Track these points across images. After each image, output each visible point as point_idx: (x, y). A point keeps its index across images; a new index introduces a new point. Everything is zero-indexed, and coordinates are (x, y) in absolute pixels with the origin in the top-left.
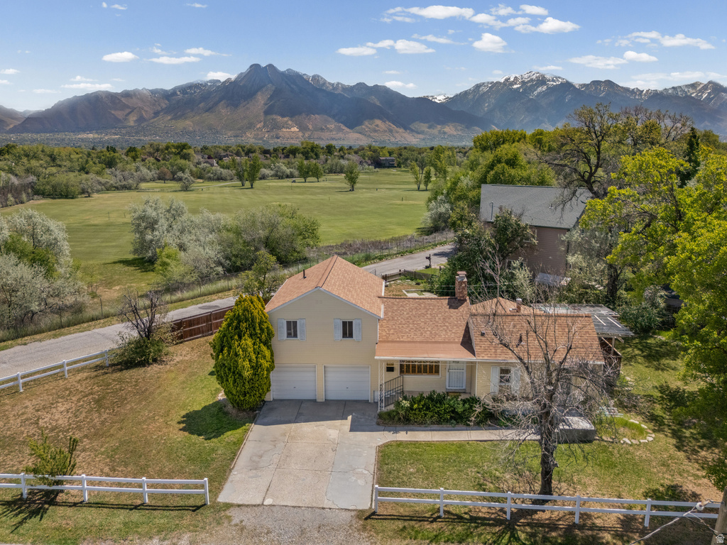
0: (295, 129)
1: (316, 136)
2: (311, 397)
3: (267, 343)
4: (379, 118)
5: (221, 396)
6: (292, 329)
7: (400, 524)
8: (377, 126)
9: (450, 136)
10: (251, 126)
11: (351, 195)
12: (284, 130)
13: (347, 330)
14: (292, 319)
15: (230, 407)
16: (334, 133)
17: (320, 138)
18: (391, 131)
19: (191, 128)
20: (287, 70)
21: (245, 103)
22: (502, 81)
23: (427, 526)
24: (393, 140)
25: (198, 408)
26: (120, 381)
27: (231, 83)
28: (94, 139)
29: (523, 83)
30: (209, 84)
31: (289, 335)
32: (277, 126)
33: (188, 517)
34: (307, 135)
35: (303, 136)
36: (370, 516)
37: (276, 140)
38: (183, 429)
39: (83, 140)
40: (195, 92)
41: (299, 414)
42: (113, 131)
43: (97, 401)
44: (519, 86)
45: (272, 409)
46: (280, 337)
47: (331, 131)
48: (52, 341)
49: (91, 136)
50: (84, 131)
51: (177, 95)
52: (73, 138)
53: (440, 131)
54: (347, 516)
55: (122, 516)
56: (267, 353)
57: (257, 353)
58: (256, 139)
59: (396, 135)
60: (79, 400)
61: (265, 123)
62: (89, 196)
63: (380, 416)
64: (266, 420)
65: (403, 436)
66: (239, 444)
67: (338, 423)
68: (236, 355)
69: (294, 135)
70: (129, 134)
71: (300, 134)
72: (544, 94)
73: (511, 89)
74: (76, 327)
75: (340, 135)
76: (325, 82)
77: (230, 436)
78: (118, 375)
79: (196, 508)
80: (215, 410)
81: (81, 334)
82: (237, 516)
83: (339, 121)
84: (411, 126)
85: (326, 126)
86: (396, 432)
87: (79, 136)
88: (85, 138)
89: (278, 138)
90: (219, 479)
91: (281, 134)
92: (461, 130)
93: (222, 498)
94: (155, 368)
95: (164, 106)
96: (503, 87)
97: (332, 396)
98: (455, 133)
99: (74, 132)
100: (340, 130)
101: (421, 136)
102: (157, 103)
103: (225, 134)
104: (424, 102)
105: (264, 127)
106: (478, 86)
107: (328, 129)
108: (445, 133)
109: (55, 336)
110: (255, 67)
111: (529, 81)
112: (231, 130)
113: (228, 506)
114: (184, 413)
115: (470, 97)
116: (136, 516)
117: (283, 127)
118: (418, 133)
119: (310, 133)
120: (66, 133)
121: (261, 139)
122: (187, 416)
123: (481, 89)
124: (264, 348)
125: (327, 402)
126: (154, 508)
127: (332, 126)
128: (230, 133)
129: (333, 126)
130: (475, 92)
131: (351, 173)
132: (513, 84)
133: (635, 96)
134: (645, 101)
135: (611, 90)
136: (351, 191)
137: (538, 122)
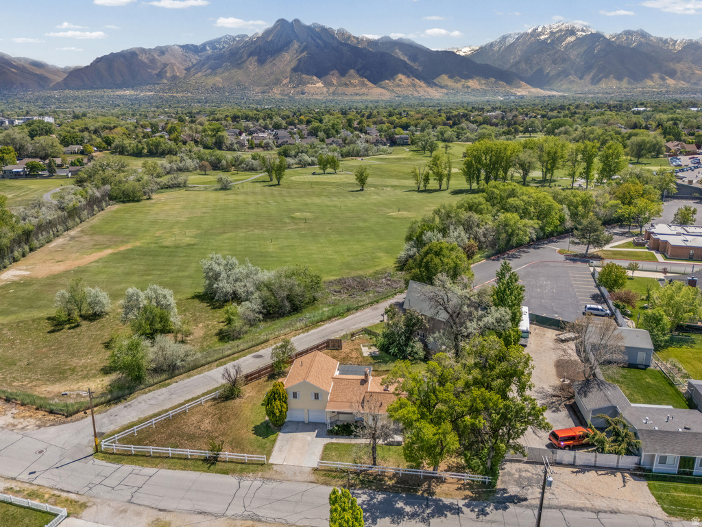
0: (320, 85)
1: (340, 92)
2: (302, 420)
3: (285, 402)
4: (404, 74)
5: (267, 418)
6: (295, 395)
7: (325, 472)
8: (401, 80)
9: (473, 90)
10: (277, 82)
11: (360, 199)
12: (309, 85)
13: (316, 396)
14: (295, 391)
15: (271, 424)
16: (358, 88)
17: (344, 94)
18: (414, 86)
19: (220, 84)
20: (313, 24)
21: (271, 59)
22: (530, 31)
23: (333, 473)
24: (416, 94)
25: (259, 424)
26: (226, 408)
27: (258, 38)
28: (131, 95)
29: (552, 33)
30: (237, 39)
31: (294, 397)
32: (302, 83)
33: (260, 467)
34: (331, 91)
35: (327, 92)
36: (316, 470)
37: (301, 96)
38: (254, 434)
39: (120, 97)
40: (224, 47)
41: (297, 429)
42: (148, 87)
43: (220, 418)
44: (547, 36)
45: (287, 426)
46: (290, 397)
47: (355, 86)
48: (188, 380)
49: (127, 92)
50: (120, 87)
51: (207, 50)
52: (112, 94)
53: (463, 85)
54: (309, 469)
55: (240, 466)
56: (285, 406)
57: (281, 406)
58: (282, 95)
59: (419, 89)
60: (212, 417)
61: (291, 78)
62: (150, 198)
63: (328, 431)
64: (285, 431)
65: (334, 440)
66: (275, 441)
67: (312, 433)
68: (274, 407)
69: (319, 90)
70: (163, 90)
71: (325, 90)
72: (573, 45)
73: (538, 40)
74: (196, 370)
75: (364, 90)
76: (349, 37)
77: (272, 437)
78: (223, 404)
79: (262, 465)
80: (265, 425)
81: (200, 376)
82: (275, 468)
83: (362, 76)
84: (435, 81)
85: (350, 82)
86: (332, 438)
87: (117, 93)
88: (122, 95)
89: (303, 94)
90: (269, 454)
91: (306, 89)
92: (485, 84)
93: (270, 462)
94: (238, 401)
95: (195, 62)
96: (530, 38)
97: (311, 420)
98: (479, 87)
99: (111, 88)
100: (363, 85)
101: (445, 91)
102: (188, 59)
103: (253, 90)
104: (449, 56)
105: (290, 82)
106: (504, 38)
107: (352, 84)
108: (468, 87)
109: (189, 377)
110: (282, 22)
111: (557, 32)
112: (258, 86)
113: (272, 464)
114: (253, 426)
115: (496, 48)
116: (244, 466)
117: (309, 83)
118: (442, 87)
119: (334, 88)
120: (105, 90)
121: (287, 95)
122: (255, 427)
123: (507, 40)
124: (284, 404)
125: (309, 423)
126: (249, 464)
127: (355, 81)
128: (257, 89)
129: (357, 81)
130: (501, 43)
131: (362, 175)
132: (541, 35)
133: (668, 47)
134: (679, 51)
135: (643, 40)
136: (362, 190)
137: (564, 74)
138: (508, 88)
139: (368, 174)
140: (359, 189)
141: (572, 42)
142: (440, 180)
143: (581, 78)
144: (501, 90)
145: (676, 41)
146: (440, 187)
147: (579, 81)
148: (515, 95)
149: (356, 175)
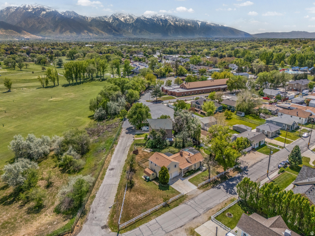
22: (22, 7)
25: (158, 187)
29: (33, 9)
36: (199, 188)
38: (163, 191)
43: (142, 194)
54: (196, 190)
55: (177, 201)
79: (183, 196)
80: (161, 186)
81: (101, 186)
93: (184, 194)
96: (23, 10)
98: (2, 34)
106: (8, 9)
111: (36, 9)
113: (186, 194)
116: (179, 200)
122: (159, 189)
123: (10, 10)
130: (7, 11)
131: (8, 83)
132: (28, 10)
133: (85, 20)
134: (90, 22)
135: (75, 16)
136: (9, 91)
137: (45, 29)
138: (19, 34)
139: (12, 82)
140: (7, 91)
141: (45, 14)
142: (54, 81)
143: (54, 31)
144: (16, 35)
145: (88, 18)
146: (55, 85)
147: (53, 33)
148: (24, 38)
149: (4, 84)
